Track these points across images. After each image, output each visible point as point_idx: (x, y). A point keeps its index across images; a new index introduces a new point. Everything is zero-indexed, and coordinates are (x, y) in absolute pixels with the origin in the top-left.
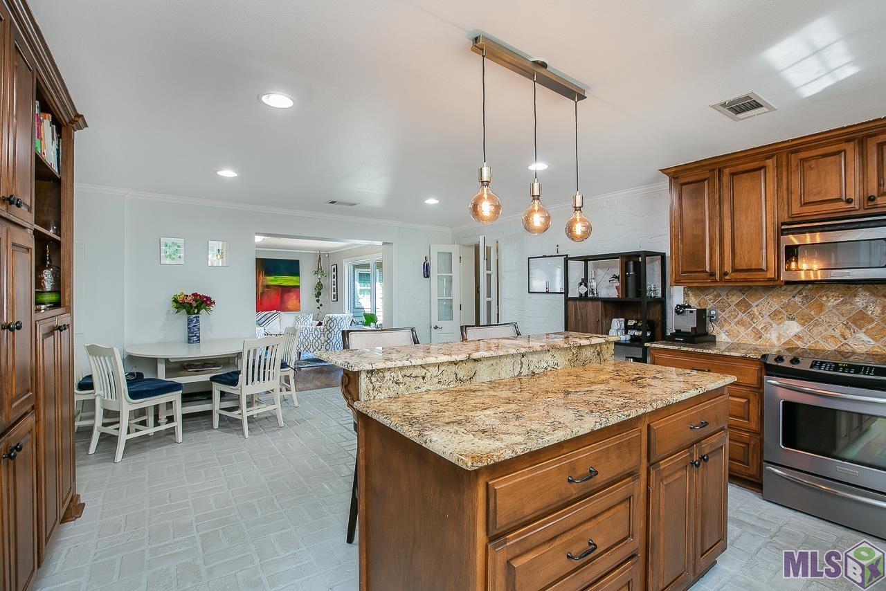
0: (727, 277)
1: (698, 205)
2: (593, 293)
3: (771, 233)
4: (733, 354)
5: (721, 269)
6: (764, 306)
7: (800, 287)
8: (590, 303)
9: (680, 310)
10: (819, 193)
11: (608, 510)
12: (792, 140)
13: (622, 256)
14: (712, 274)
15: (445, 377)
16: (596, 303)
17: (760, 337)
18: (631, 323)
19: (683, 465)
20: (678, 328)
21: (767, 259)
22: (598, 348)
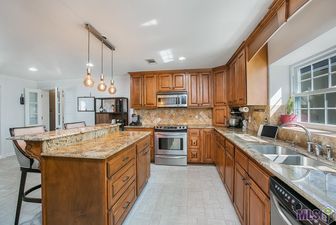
0: (145, 106)
1: (138, 85)
2: (105, 111)
3: (155, 94)
4: (147, 127)
5: (144, 104)
6: (153, 113)
7: (161, 109)
8: (104, 114)
9: (133, 116)
10: (165, 85)
11: (130, 168)
12: (160, 71)
13: (115, 99)
14: (142, 105)
15: (73, 140)
16: (106, 114)
17: (152, 122)
18: (118, 121)
19: (142, 155)
20: (132, 121)
21: (154, 101)
22: (115, 128)
